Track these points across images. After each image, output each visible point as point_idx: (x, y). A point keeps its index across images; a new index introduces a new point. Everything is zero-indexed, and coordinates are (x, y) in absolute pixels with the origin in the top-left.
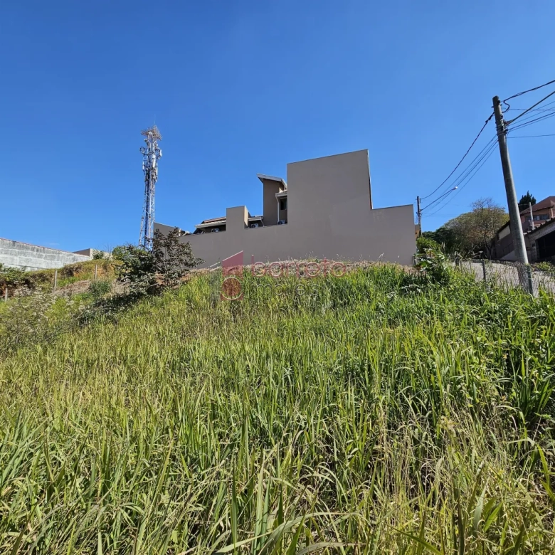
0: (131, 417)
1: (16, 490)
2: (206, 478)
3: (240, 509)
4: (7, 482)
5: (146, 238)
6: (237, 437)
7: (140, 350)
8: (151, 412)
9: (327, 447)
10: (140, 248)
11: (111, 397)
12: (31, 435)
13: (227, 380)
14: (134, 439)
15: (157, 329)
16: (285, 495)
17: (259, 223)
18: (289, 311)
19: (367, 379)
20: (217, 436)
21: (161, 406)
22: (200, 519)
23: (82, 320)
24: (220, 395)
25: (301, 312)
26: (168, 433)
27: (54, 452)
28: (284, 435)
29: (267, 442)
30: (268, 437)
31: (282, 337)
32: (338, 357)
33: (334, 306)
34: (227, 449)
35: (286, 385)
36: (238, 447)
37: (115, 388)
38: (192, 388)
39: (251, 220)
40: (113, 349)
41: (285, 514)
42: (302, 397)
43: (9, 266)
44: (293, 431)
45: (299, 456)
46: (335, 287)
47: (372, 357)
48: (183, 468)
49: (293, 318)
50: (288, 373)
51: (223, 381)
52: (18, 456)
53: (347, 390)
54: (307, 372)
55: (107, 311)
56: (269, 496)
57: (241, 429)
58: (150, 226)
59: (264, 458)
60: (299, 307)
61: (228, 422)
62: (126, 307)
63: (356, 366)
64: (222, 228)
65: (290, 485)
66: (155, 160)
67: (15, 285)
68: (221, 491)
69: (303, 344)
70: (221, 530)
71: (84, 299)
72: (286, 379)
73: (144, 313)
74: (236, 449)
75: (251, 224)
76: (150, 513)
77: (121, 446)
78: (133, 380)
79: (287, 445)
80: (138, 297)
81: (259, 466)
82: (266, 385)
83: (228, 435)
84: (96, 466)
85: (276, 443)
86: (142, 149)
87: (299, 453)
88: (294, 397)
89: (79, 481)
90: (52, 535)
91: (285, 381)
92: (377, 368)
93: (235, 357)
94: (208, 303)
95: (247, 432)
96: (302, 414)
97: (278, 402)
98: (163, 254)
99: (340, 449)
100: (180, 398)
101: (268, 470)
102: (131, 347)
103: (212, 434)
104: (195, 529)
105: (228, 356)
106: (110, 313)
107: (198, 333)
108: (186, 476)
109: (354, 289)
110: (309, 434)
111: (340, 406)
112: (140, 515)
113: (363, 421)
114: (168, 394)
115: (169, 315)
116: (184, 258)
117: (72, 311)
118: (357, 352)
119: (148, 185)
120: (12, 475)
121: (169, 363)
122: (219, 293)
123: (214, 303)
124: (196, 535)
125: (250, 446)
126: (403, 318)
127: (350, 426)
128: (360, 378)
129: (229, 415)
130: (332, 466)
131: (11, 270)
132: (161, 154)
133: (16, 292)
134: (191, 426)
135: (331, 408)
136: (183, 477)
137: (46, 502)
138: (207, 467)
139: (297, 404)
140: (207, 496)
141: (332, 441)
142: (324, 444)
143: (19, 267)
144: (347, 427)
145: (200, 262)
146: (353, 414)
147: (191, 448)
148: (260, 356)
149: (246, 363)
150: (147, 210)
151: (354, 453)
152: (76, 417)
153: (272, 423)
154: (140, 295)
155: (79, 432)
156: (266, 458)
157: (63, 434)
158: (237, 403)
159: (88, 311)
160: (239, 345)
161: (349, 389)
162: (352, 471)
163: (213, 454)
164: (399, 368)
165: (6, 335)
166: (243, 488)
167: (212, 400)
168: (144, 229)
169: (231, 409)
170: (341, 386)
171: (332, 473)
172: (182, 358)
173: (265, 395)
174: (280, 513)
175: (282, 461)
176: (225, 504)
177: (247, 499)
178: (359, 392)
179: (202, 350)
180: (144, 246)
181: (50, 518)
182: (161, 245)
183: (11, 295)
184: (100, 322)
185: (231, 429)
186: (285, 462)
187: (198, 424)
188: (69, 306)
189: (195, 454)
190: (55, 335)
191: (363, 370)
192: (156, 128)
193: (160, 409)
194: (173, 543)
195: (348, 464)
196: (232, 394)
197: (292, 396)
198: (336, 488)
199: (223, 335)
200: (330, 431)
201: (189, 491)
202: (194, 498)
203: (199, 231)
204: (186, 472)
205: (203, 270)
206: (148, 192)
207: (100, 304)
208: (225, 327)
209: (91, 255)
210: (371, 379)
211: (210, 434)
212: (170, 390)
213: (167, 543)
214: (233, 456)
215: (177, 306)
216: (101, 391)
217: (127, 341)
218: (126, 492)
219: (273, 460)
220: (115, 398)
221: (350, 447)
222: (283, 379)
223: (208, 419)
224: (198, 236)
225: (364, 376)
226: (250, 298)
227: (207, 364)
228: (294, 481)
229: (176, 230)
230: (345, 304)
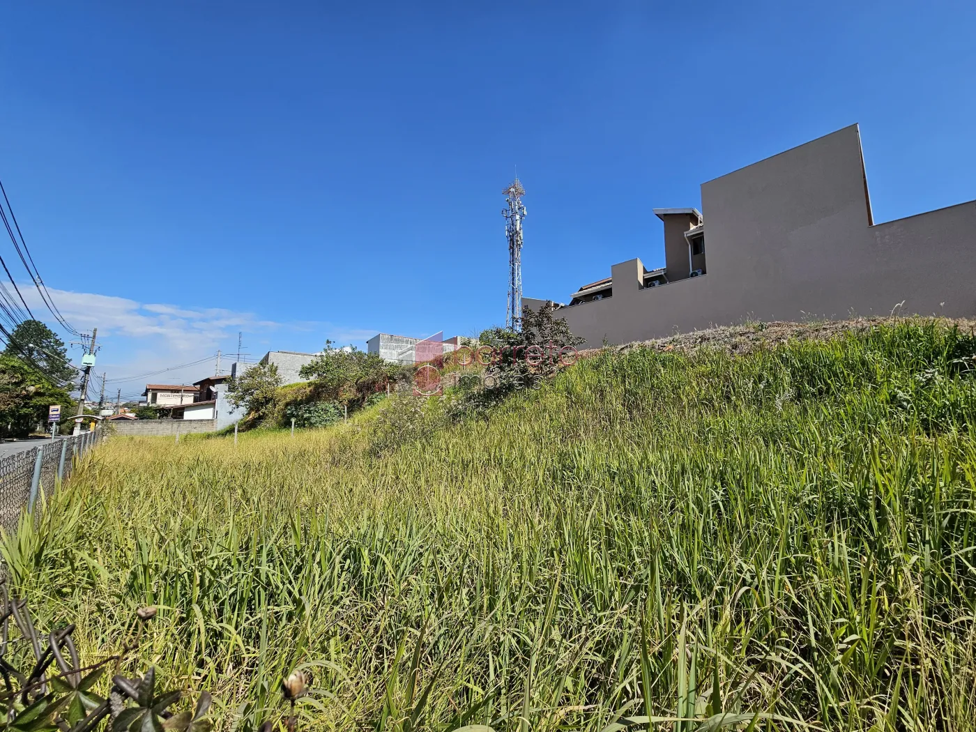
0: (511, 530)
1: (411, 588)
2: (604, 622)
3: (653, 675)
4: (404, 578)
5: (514, 318)
6: (643, 577)
7: (515, 453)
8: (532, 527)
9: (795, 622)
10: (508, 330)
11: (488, 506)
12: (419, 535)
13: (625, 499)
14: (516, 556)
15: (533, 428)
16: (722, 675)
17: (661, 279)
18: (716, 404)
19: (875, 524)
20: (615, 571)
21: (543, 522)
22: (598, 670)
23: (455, 416)
24: (616, 518)
25: (736, 406)
26: (553, 556)
27: (440, 555)
28: (717, 587)
29: (690, 593)
30: (690, 586)
31: (706, 443)
32: (811, 481)
33: (799, 396)
34: (630, 591)
35: (716, 515)
36: (646, 591)
37: (491, 494)
38: (579, 505)
39: (648, 276)
40: (487, 449)
41: (724, 703)
42: (745, 537)
43: (389, 361)
44: (731, 586)
45: (742, 624)
46: (798, 365)
47: (884, 485)
48: (575, 603)
49: (722, 415)
50: (718, 498)
51: (619, 500)
52: (411, 554)
53: (831, 535)
54: (752, 499)
55: (478, 406)
56: (697, 671)
57: (649, 568)
58: (518, 302)
59: (685, 614)
60: (734, 398)
61: (629, 555)
62: (497, 402)
63: (849, 498)
64: (607, 293)
65: (731, 663)
66: (518, 222)
67: (395, 380)
68: (625, 645)
69: (742, 455)
70: (628, 696)
71: (455, 393)
72: (716, 507)
73: (517, 408)
74: (642, 594)
75: (648, 282)
76: (540, 646)
77: (503, 562)
78: (510, 487)
79: (722, 602)
80: (509, 390)
81: (679, 624)
82: (682, 512)
83: (630, 573)
84: (479, 580)
85: (703, 597)
86: (504, 212)
87: (743, 619)
88: (731, 535)
89: (465, 591)
90: (444, 643)
91: (714, 510)
92: (897, 504)
93: (635, 468)
94: (594, 395)
95: (657, 574)
96: (745, 562)
97: (705, 539)
98: (534, 335)
99: (823, 631)
100: (565, 514)
101: (693, 633)
102: (505, 448)
103: (609, 568)
104: (593, 683)
105: (625, 467)
106: (480, 409)
107: (583, 435)
108: (578, 614)
109: (839, 367)
110: (760, 593)
111: (818, 560)
112: (528, 646)
113: (870, 591)
114: (550, 509)
115: (545, 410)
116: (559, 338)
117: (445, 407)
118: (849, 475)
119: (513, 254)
120: (407, 572)
121: (549, 470)
122: (607, 381)
123: (602, 395)
124: (597, 690)
125: (664, 594)
126: (961, 418)
127: (840, 597)
128: (859, 520)
129: (631, 546)
130: (806, 653)
131: (391, 365)
132: (525, 213)
133: (397, 387)
134: (582, 552)
135: (800, 562)
136: (574, 613)
137: (437, 606)
138: (604, 608)
139: (736, 547)
140: (607, 646)
141: (805, 614)
142: (789, 615)
143: (397, 361)
144: (834, 595)
145: (580, 342)
146: (846, 578)
147: (583, 580)
148: (672, 469)
149: (652, 478)
150: (513, 284)
151: (852, 642)
152: (457, 522)
153: (696, 567)
154: (510, 387)
155: (460, 538)
156: (688, 615)
157: (447, 538)
158: (641, 532)
159: (460, 407)
160: (639, 453)
161: (836, 534)
162: (848, 670)
163: (612, 594)
164: (950, 510)
165: (391, 430)
166: (656, 649)
167: (606, 524)
168: (511, 307)
169: (632, 539)
170: (819, 528)
171: (807, 664)
172: (564, 466)
173: (683, 526)
174: (715, 698)
175: (714, 625)
176: (631, 662)
177: (663, 666)
178: (856, 543)
179: (589, 457)
180: (512, 328)
181: (442, 623)
182: (531, 324)
183: (392, 390)
184: (472, 419)
185: (634, 564)
186: (719, 628)
187: (590, 551)
188: (442, 401)
189: (588, 589)
190: (431, 433)
191: (865, 507)
192: (517, 182)
193: (542, 526)
194: (568, 692)
195: (839, 658)
196: (633, 518)
197: (727, 533)
198: (816, 691)
199: (615, 437)
200: (799, 598)
201: (583, 633)
202: (590, 644)
203: (576, 301)
204: (579, 608)
205: (584, 352)
206: (513, 262)
207: (470, 398)
208: (618, 426)
209: (459, 343)
210: (883, 523)
211: (605, 567)
212: (553, 505)
213: (561, 689)
214: (639, 603)
215: (554, 400)
216: (478, 498)
217: (500, 441)
218: (512, 616)
219: (701, 621)
220: (492, 505)
221: (843, 631)
222: (710, 505)
223: (603, 547)
224: (577, 307)
225: (868, 516)
226: (653, 386)
227: (596, 476)
228: (736, 659)
229: (548, 305)
230: (820, 392)
